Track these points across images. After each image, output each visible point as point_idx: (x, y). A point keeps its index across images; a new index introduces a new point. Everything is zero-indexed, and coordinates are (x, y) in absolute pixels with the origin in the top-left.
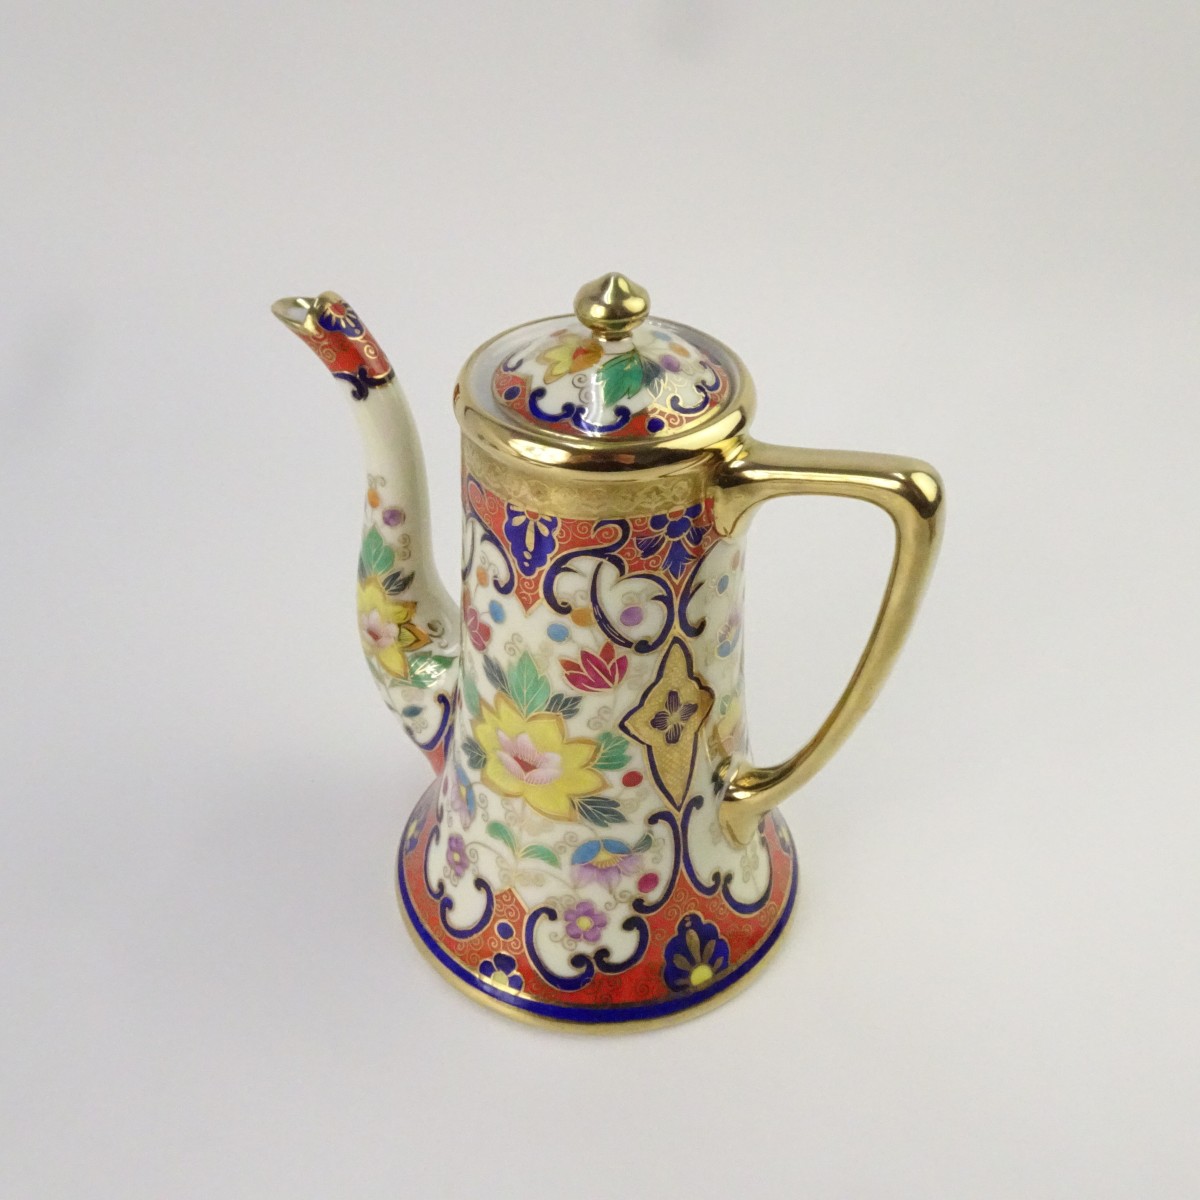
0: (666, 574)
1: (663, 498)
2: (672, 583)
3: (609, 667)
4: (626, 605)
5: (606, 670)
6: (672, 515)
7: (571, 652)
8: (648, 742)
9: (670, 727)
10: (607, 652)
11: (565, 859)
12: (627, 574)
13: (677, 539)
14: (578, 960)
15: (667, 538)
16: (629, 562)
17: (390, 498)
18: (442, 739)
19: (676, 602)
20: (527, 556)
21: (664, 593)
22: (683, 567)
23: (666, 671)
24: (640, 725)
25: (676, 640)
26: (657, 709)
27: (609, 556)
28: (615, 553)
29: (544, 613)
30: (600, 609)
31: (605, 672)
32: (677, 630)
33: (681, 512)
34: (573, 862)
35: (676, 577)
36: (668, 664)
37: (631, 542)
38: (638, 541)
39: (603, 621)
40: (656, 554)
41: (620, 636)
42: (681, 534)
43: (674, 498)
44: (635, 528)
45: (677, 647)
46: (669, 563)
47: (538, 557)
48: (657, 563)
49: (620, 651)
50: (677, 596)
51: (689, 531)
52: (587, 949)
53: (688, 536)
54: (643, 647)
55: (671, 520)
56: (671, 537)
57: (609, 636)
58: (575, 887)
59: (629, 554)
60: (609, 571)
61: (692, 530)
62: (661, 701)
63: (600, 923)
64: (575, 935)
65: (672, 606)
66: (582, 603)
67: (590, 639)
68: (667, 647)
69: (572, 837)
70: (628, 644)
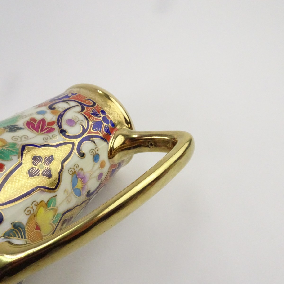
0: (92, 125)
1: (109, 110)
2: (90, 130)
3: (46, 127)
4: (73, 118)
5: (44, 127)
6: (107, 115)
7: (38, 117)
8: (23, 162)
9: (36, 167)
10: (52, 123)
12: (82, 113)
13: (103, 122)
15: (101, 118)
16: (86, 111)
19: (85, 135)
21: (86, 128)
22: (96, 130)
23: (59, 148)
25: (73, 144)
26: (41, 155)
27: (83, 106)
28: (85, 107)
30: (64, 114)
31: (43, 127)
32: (76, 141)
33: (110, 119)
35: (93, 129)
36: (63, 146)
37: (92, 109)
38: (94, 110)
39: (61, 116)
40: (95, 117)
41: (61, 123)
42: (105, 123)
43: (112, 114)
44: (97, 107)
45: (71, 146)
46: (95, 123)
48: (92, 119)
49: (55, 126)
50: (87, 134)
51: (107, 125)
53: (106, 126)
55: (106, 116)
56: (102, 119)
57: (57, 121)
59: (88, 110)
60: (79, 108)
61: (108, 126)
62: (46, 154)
65: (83, 134)
66: (61, 109)
67: (50, 117)
68: (69, 142)
70: (60, 127)
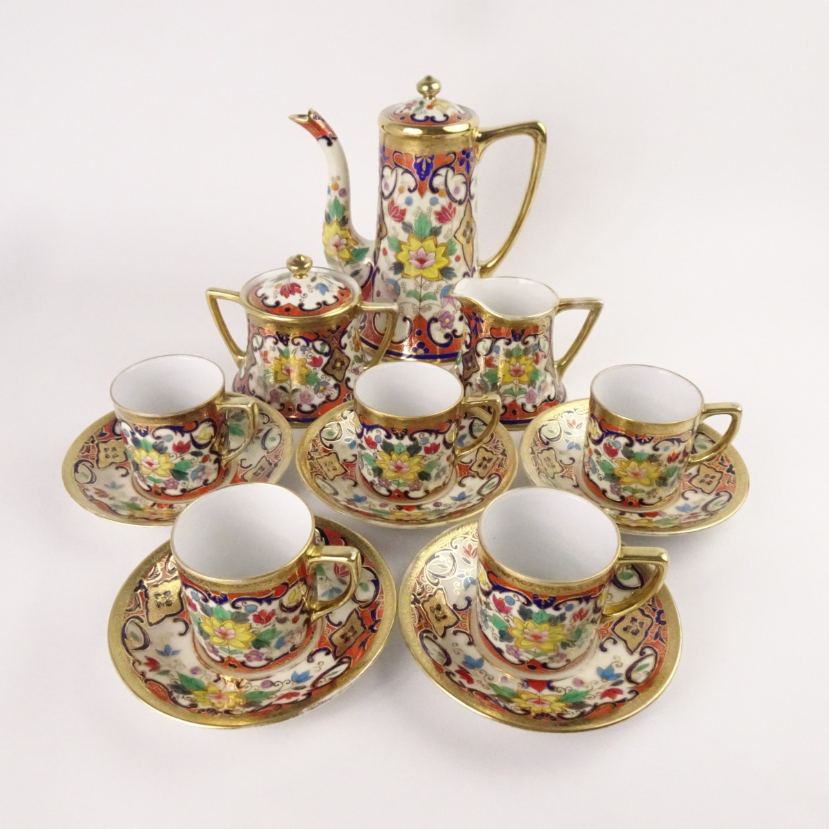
0: (465, 172)
2: (467, 177)
3: (451, 212)
4: (455, 186)
6: (467, 150)
7: (438, 208)
8: (462, 243)
9: (467, 237)
10: (450, 206)
11: (438, 296)
12: (456, 173)
13: (468, 159)
14: (447, 336)
15: (466, 159)
16: (456, 168)
17: (341, 185)
18: (371, 279)
19: (468, 185)
20: (423, 173)
21: (465, 180)
22: (470, 171)
23: (466, 213)
24: (459, 235)
25: (468, 200)
26: (463, 229)
27: (450, 167)
28: (452, 165)
29: (429, 195)
30: (448, 189)
31: (449, 214)
32: (468, 196)
33: (469, 149)
34: (441, 298)
35: (468, 175)
36: (467, 210)
38: (458, 160)
39: (449, 194)
40: (463, 165)
41: (454, 199)
44: (458, 155)
45: (469, 203)
46: (466, 169)
47: (427, 173)
48: (463, 168)
49: (454, 205)
50: (468, 182)
51: (471, 157)
52: (449, 331)
53: (471, 159)
54: (460, 203)
55: (467, 152)
57: (451, 199)
58: (443, 307)
59: (456, 165)
60: (451, 173)
62: (465, 225)
63: (452, 320)
64: (444, 326)
66: (442, 187)
67: (444, 201)
68: (466, 203)
69: (439, 286)
70: (456, 202)
